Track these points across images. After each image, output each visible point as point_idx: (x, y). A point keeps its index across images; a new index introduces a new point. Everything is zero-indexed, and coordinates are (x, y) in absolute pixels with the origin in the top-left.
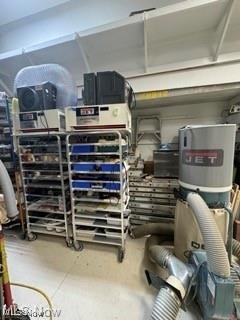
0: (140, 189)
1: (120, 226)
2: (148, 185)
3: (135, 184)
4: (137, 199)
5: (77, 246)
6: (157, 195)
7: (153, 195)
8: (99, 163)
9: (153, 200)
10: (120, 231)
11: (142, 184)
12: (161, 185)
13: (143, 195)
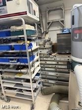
0: (48, 62)
1: (30, 88)
2: (53, 59)
3: (45, 59)
4: (46, 69)
5: (6, 99)
6: (59, 67)
7: (57, 66)
8: (13, 44)
9: (58, 70)
10: (30, 91)
11: (49, 59)
12: (63, 59)
13: (50, 66)
